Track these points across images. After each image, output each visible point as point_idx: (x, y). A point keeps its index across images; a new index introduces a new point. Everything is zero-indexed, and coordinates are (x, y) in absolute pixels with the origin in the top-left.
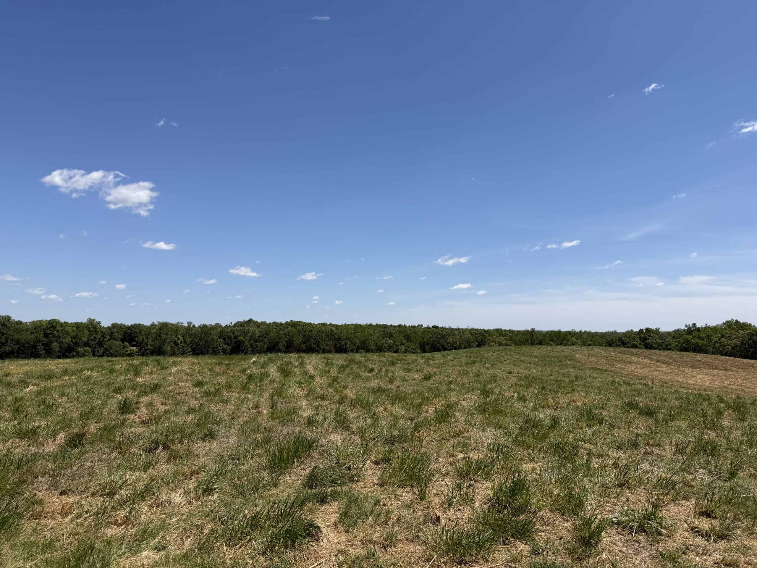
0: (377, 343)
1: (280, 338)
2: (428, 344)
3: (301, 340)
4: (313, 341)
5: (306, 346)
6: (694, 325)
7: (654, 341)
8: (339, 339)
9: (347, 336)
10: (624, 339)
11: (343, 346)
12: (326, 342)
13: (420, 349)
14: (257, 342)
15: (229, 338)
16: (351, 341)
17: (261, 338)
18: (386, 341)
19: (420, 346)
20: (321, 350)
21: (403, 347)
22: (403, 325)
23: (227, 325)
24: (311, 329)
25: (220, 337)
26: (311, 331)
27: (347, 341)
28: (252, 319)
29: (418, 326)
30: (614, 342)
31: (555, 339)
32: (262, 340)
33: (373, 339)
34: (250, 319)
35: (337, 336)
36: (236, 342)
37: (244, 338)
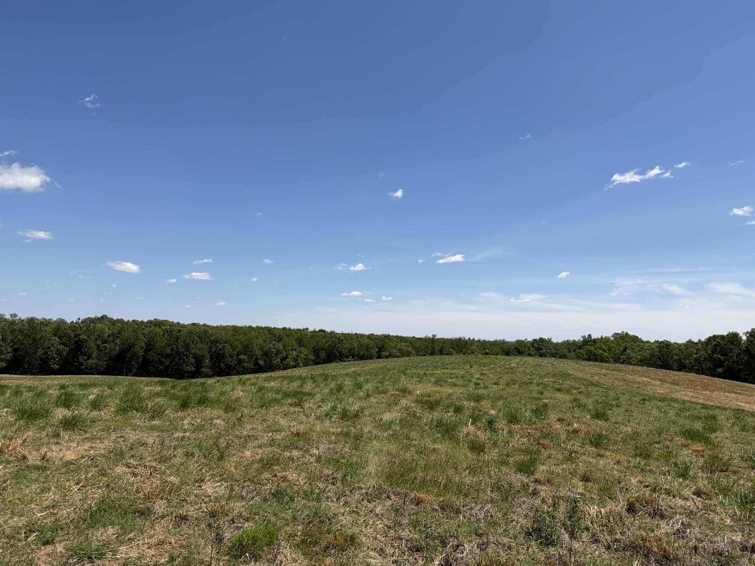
0: (263, 347)
1: (137, 339)
2: (323, 349)
3: (165, 341)
4: (182, 343)
5: (172, 350)
6: (590, 336)
7: (549, 351)
8: (215, 342)
9: (226, 338)
10: (520, 348)
11: (220, 350)
12: (198, 345)
13: (314, 355)
14: (105, 343)
15: (69, 337)
16: (231, 345)
17: (111, 338)
18: (274, 345)
19: (314, 351)
20: (191, 355)
21: (294, 352)
22: (288, 328)
23: (72, 322)
24: (180, 328)
25: (55, 335)
26: (180, 331)
27: (226, 345)
28: (106, 316)
29: (304, 329)
30: (510, 351)
31: (456, 347)
32: (113, 341)
33: (258, 343)
34: (103, 315)
35: (212, 338)
36: (76, 343)
37: (88, 337)
